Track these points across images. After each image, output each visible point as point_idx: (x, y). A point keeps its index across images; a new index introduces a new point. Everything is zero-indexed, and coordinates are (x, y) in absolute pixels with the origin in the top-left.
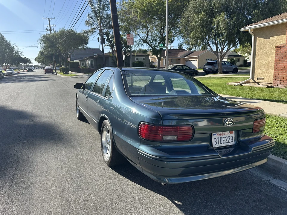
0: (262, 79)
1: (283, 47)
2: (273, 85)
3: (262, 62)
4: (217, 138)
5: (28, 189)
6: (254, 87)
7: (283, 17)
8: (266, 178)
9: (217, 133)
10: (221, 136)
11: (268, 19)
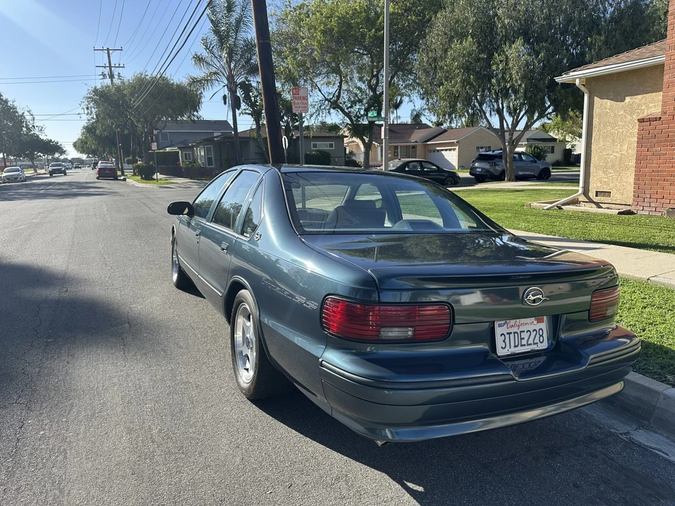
0: (608, 194)
1: (656, 119)
2: (632, 209)
3: (607, 155)
4: (508, 333)
5: (58, 456)
6: (588, 213)
7: (655, 51)
8: (620, 427)
9: (508, 321)
10: (515, 329)
11: (621, 56)
